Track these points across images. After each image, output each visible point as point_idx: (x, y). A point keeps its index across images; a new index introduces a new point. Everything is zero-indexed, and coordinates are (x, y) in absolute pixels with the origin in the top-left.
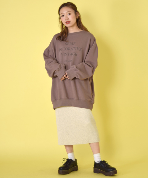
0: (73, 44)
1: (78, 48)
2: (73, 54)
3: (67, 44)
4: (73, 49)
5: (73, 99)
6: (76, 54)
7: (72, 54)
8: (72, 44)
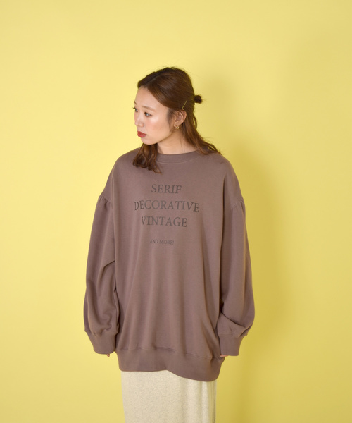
0: (175, 191)
1: (190, 204)
2: (176, 224)
3: (157, 188)
4: (175, 206)
5: (169, 350)
6: (184, 223)
7: (172, 222)
8: (171, 190)
